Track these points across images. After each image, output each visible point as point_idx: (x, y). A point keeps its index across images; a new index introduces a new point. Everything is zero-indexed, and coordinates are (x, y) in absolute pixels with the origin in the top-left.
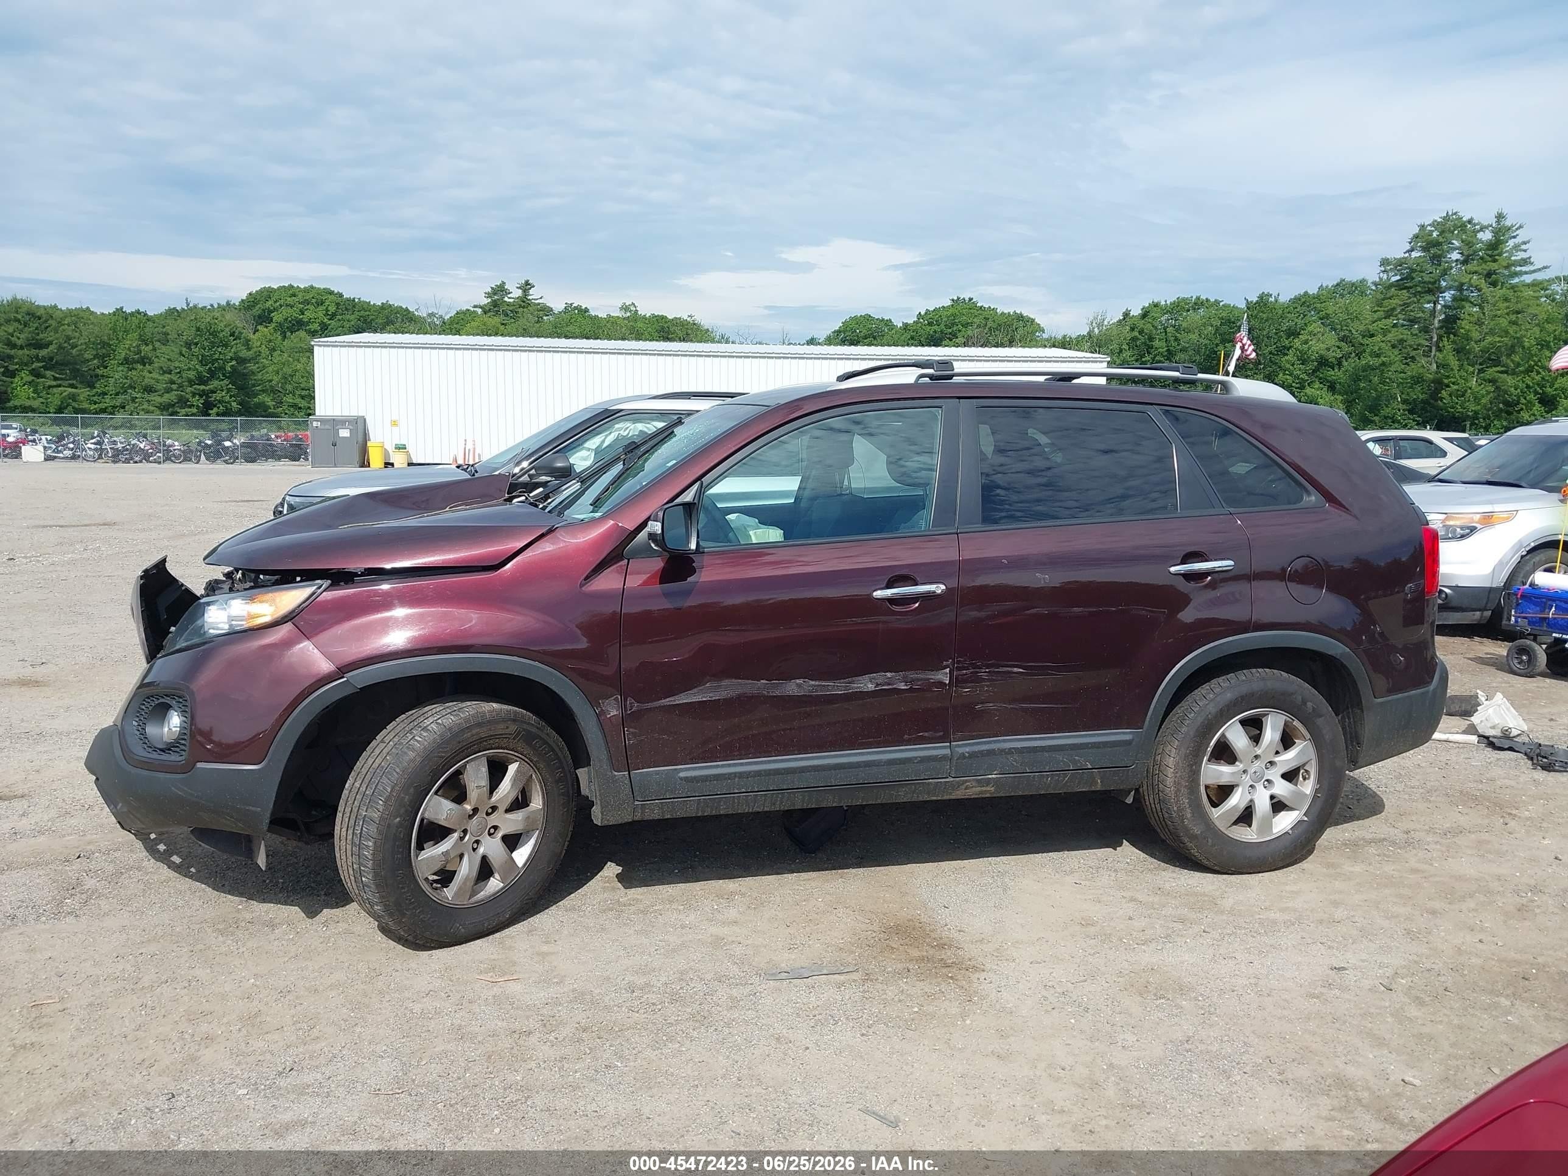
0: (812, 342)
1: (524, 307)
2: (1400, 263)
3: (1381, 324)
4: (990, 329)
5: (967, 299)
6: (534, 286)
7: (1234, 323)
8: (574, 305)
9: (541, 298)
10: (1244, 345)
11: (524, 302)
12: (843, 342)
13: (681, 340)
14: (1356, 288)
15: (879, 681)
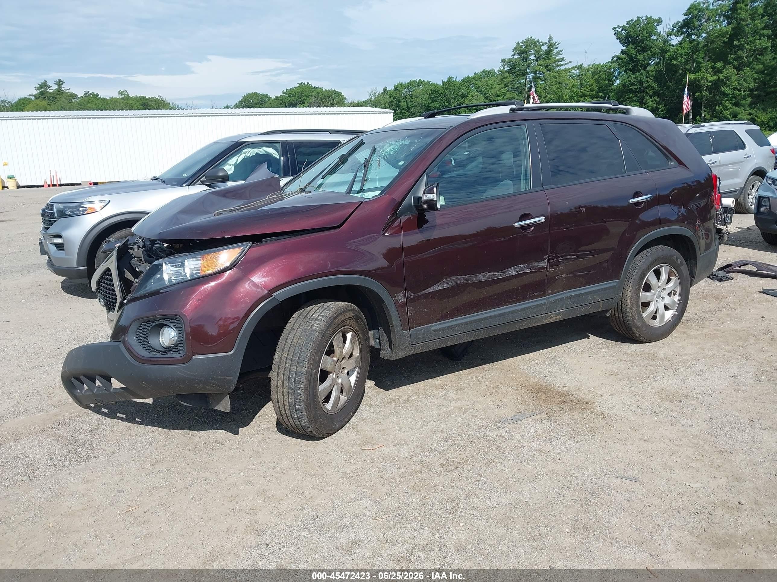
0: (227, 107)
1: (60, 95)
2: (510, 61)
3: (502, 91)
4: (321, 98)
5: (306, 83)
6: (64, 83)
7: (437, 92)
8: (90, 92)
9: (69, 89)
10: (534, 97)
11: (60, 92)
12: (244, 107)
13: (155, 109)
14: (489, 74)
15: (518, 270)
